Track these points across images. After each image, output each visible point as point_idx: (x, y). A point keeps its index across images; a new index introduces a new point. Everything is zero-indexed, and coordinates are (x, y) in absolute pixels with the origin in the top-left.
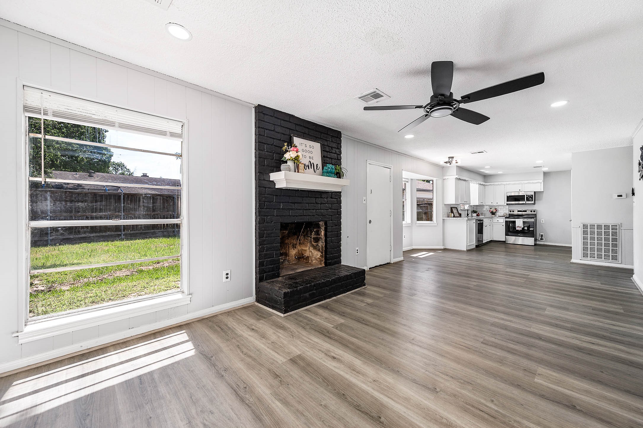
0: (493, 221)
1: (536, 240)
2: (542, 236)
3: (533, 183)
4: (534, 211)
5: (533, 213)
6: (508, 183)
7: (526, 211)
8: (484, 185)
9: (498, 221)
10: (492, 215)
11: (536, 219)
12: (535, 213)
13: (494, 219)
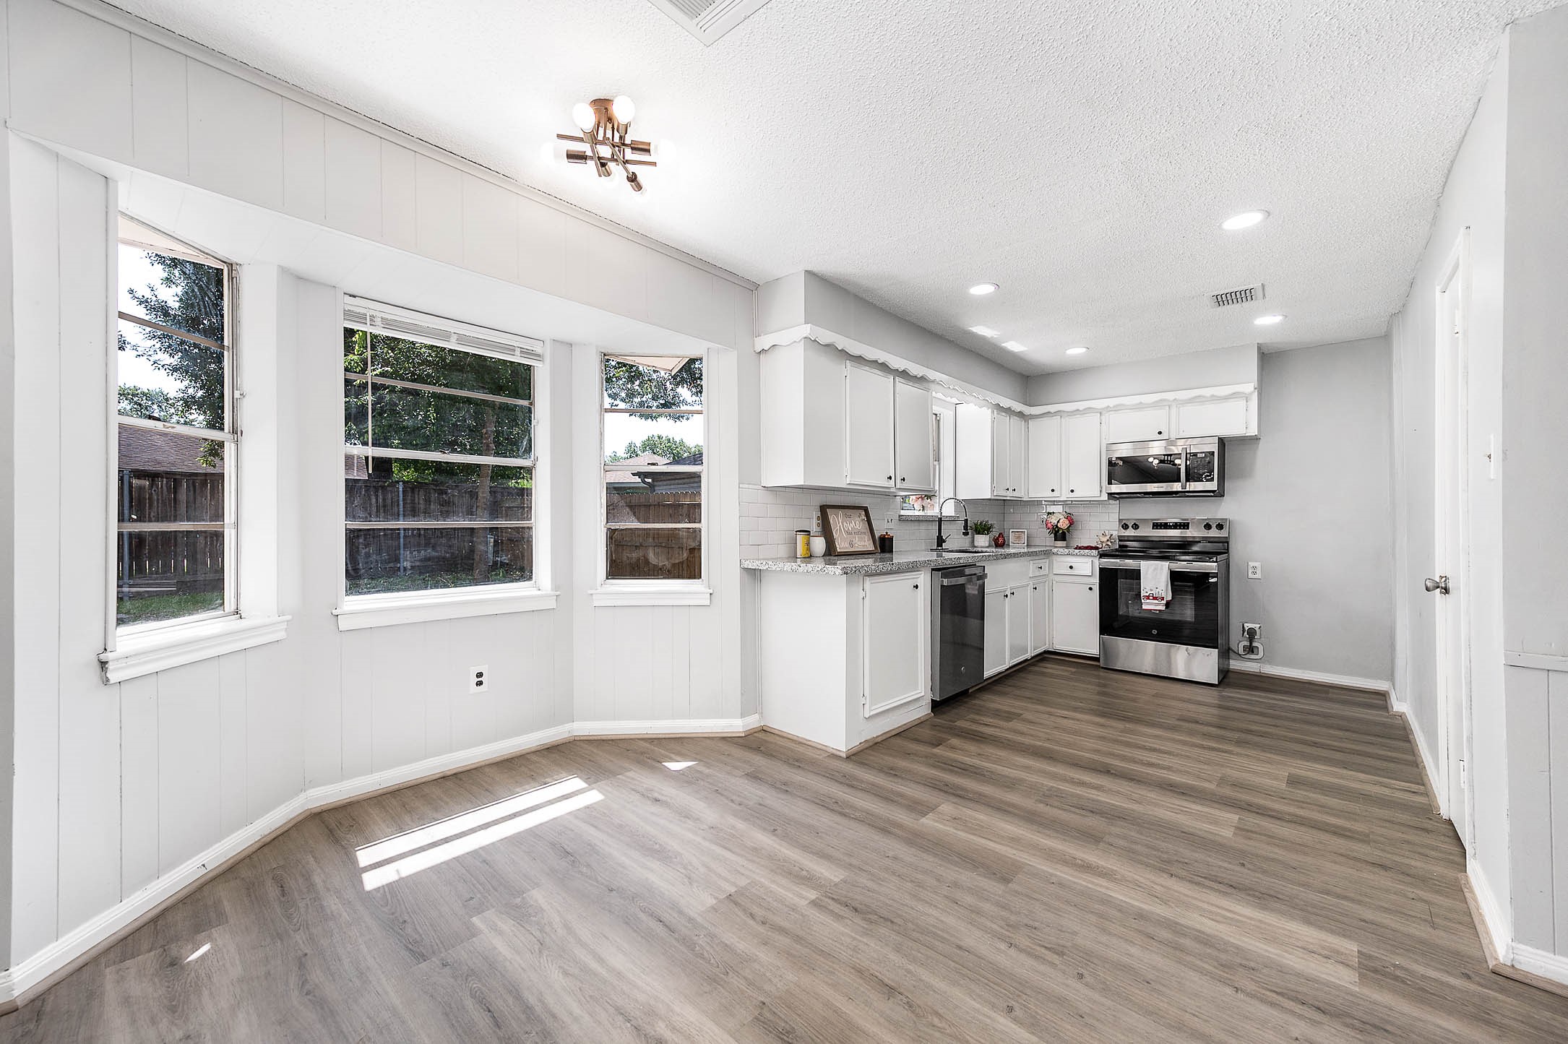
0: (1051, 567)
1: (1226, 654)
2: (1252, 633)
3: (1215, 399)
4: (1220, 527)
5: (1213, 533)
6: (1111, 402)
7: (1185, 526)
8: (1021, 415)
9: (1071, 567)
10: (1055, 540)
11: (1228, 559)
12: (1223, 534)
13: (1055, 558)
